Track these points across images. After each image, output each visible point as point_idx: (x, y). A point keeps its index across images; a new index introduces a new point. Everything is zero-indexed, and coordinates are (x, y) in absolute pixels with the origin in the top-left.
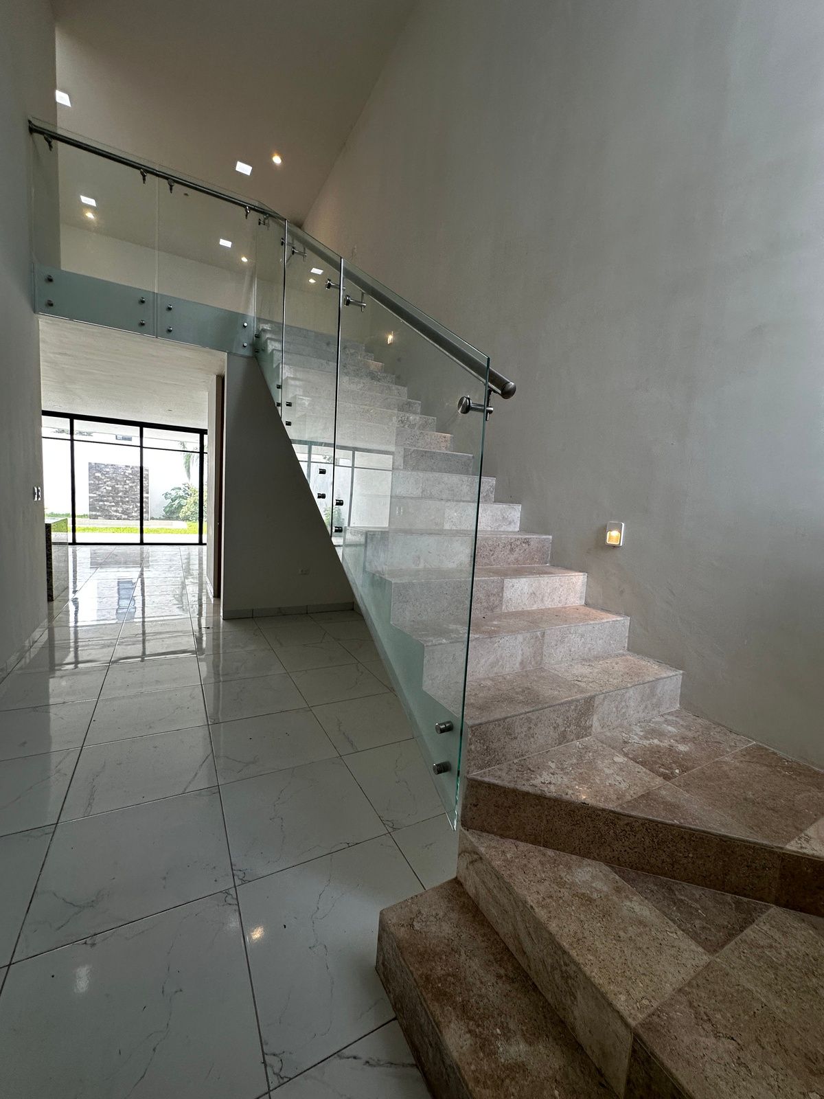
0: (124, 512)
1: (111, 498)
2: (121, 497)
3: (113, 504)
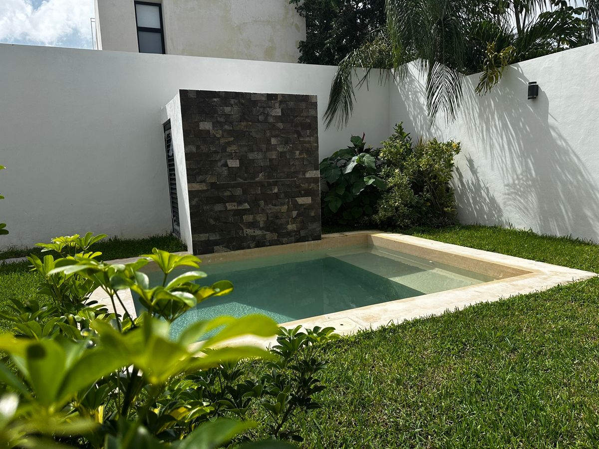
0: (270, 226)
1: (239, 192)
3: (246, 206)
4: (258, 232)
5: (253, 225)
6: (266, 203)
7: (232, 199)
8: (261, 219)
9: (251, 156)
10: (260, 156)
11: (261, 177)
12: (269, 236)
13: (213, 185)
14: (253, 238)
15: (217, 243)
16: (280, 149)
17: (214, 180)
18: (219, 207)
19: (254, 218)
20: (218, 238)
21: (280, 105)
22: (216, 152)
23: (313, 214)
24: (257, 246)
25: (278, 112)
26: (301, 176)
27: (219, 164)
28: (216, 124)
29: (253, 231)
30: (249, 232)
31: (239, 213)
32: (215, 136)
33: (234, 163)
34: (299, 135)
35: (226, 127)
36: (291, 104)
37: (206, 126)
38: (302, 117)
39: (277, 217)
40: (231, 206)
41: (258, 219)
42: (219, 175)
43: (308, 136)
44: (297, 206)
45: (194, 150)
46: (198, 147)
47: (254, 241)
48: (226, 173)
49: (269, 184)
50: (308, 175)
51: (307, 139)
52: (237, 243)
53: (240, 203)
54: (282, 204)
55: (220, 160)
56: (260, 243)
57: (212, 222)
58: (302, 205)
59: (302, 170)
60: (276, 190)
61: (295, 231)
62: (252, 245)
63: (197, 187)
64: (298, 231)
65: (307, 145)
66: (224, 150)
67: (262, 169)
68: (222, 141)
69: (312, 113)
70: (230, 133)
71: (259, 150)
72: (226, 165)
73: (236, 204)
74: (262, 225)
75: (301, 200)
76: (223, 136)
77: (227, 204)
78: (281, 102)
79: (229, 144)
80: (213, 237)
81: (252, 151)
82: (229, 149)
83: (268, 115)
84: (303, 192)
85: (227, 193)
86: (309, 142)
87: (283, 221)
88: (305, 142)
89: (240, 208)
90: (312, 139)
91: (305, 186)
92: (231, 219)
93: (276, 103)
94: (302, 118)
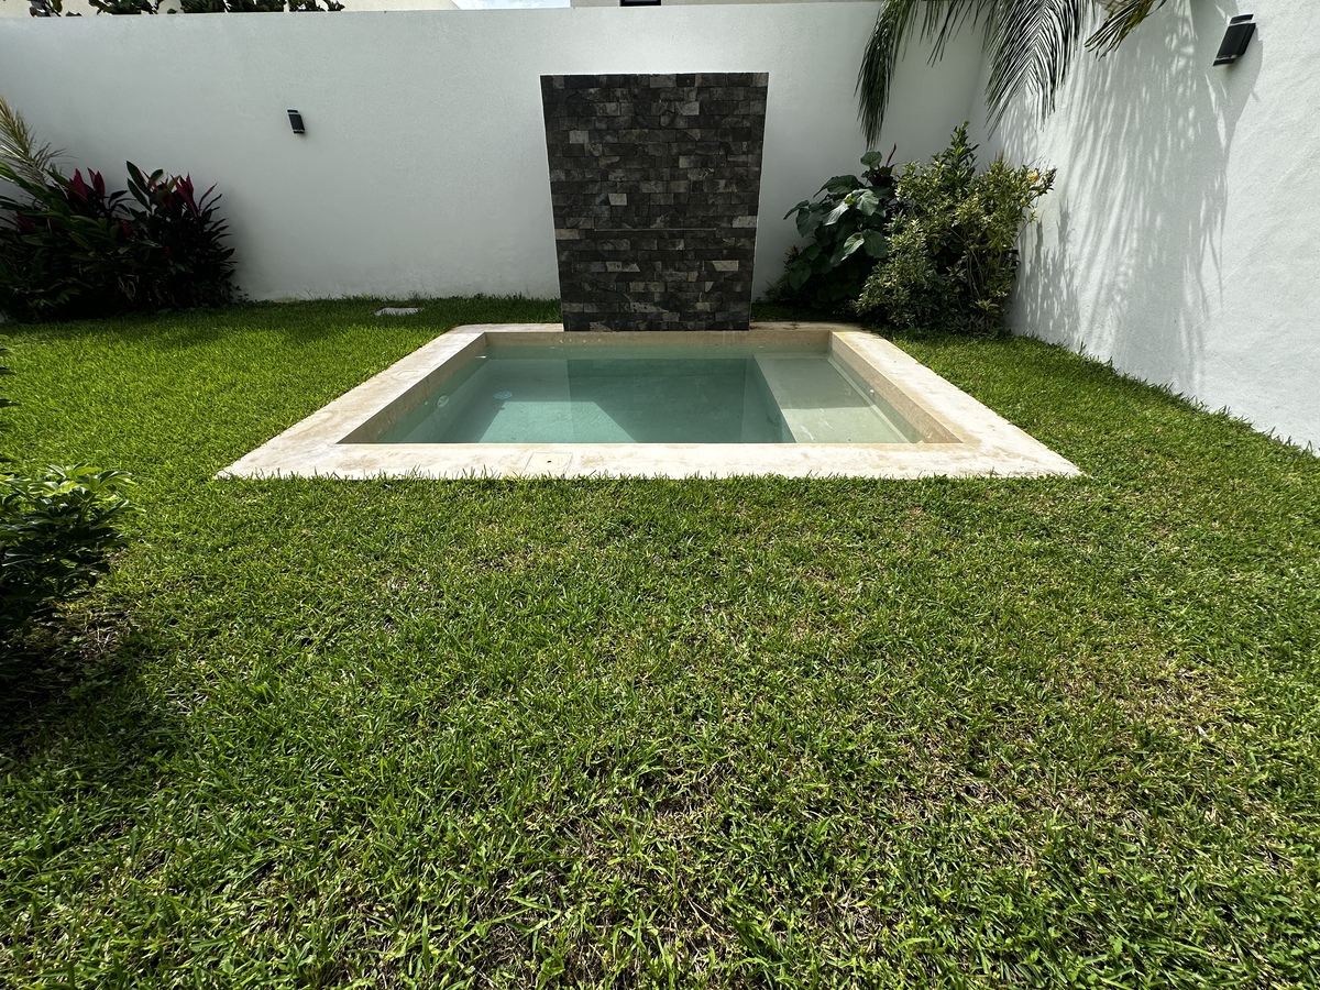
0: (670, 301)
1: (625, 245)
2: (659, 235)
3: (635, 268)
4: (651, 309)
5: (644, 297)
6: (665, 267)
7: (615, 255)
8: (657, 289)
9: (646, 188)
10: (660, 188)
11: (658, 224)
12: (667, 315)
13: (588, 232)
14: (644, 316)
15: (594, 318)
16: (692, 177)
17: (589, 225)
18: (596, 267)
19: (646, 288)
20: (595, 310)
21: (697, 94)
22: (593, 181)
23: (738, 289)
24: (650, 328)
25: (693, 109)
26: (724, 225)
27: (598, 200)
28: (596, 134)
29: (643, 306)
30: (638, 306)
31: (626, 278)
32: (592, 155)
33: (619, 200)
34: (729, 152)
35: (609, 138)
36: (718, 93)
37: (579, 137)
38: (737, 116)
39: (680, 289)
40: (612, 267)
41: (652, 289)
42: (597, 218)
43: (743, 153)
44: (713, 274)
45: (563, 177)
46: (568, 173)
47: (645, 321)
48: (607, 214)
49: (672, 236)
50: (736, 224)
51: (742, 158)
52: (621, 321)
53: (626, 263)
54: (690, 269)
55: (598, 194)
56: (653, 325)
57: (587, 288)
58: (721, 272)
59: (727, 213)
60: (681, 247)
61: (707, 313)
62: (642, 326)
63: (567, 234)
64: (712, 313)
65: (741, 170)
66: (605, 177)
67: (663, 209)
68: (603, 162)
69: (756, 108)
70: (614, 149)
71: (660, 178)
72: (606, 202)
73: (620, 264)
74: (657, 299)
75: (720, 265)
76: (603, 155)
77: (608, 263)
78: (700, 90)
79: (613, 167)
80: (590, 309)
81: (647, 179)
82: (611, 177)
83: (676, 114)
84: (725, 252)
85: (608, 247)
86: (745, 164)
87: (690, 295)
88: (737, 164)
89: (626, 270)
90: (750, 158)
91: (729, 241)
92: (613, 286)
93: (691, 91)
94: (736, 120)
